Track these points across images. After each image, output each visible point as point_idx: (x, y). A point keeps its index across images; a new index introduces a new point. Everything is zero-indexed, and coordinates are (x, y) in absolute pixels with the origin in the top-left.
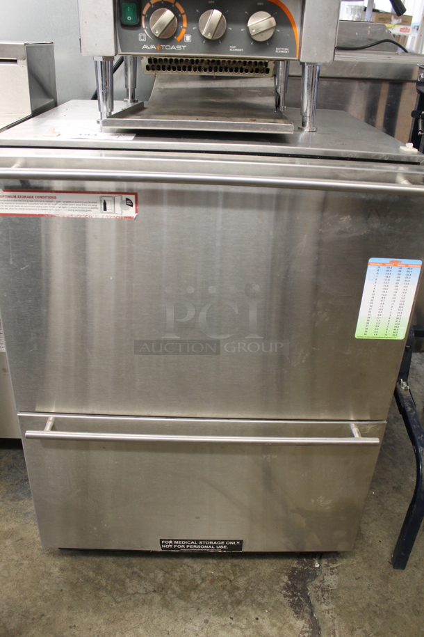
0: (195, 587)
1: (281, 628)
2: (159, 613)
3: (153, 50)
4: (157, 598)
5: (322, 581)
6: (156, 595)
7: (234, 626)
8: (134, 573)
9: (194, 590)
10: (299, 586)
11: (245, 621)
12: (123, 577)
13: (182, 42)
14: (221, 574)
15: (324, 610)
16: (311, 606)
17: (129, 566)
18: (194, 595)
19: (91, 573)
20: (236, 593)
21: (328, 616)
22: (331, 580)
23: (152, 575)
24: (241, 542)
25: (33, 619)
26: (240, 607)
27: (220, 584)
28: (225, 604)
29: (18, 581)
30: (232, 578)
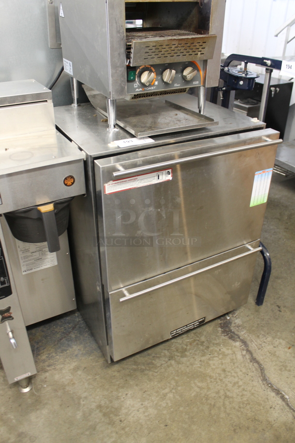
0: (186, 350)
1: (231, 349)
2: (178, 367)
3: (141, 91)
4: (173, 362)
5: (235, 323)
6: (171, 361)
7: (213, 357)
8: (154, 357)
9: (186, 351)
10: (227, 330)
11: (216, 353)
12: (150, 361)
13: (154, 85)
14: (192, 339)
15: (243, 334)
16: (237, 335)
17: (149, 355)
18: (187, 353)
19: (134, 366)
20: (204, 344)
21: (246, 336)
22: (238, 321)
23: (162, 354)
24: (205, 318)
25: (124, 398)
26: (210, 349)
27: (195, 343)
28: (203, 351)
29: (101, 386)
30: (198, 339)
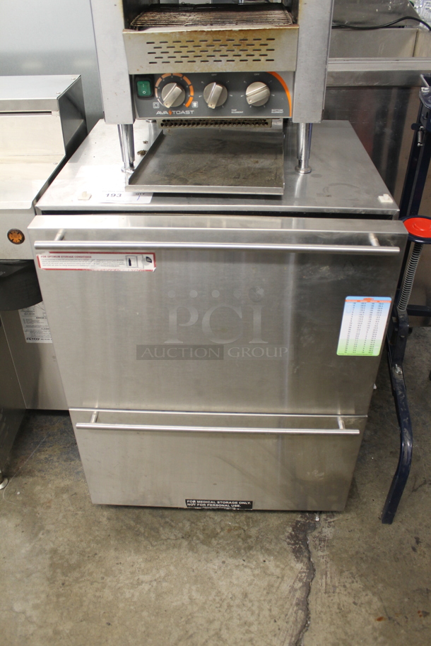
0: (215, 535)
1: (283, 569)
2: (186, 555)
3: (166, 115)
4: (185, 543)
5: (320, 533)
6: (184, 541)
7: (245, 567)
8: (166, 523)
9: (215, 537)
10: (301, 536)
11: (254, 563)
12: (157, 526)
13: (190, 108)
14: (237, 525)
15: (320, 556)
16: (309, 552)
17: (162, 517)
18: (214, 542)
19: (132, 522)
20: (249, 541)
21: (322, 560)
22: (328, 532)
23: (180, 525)
24: (251, 502)
25: (89, 557)
26: (251, 552)
27: (236, 533)
28: (239, 549)
29: (75, 527)
30: (246, 528)
